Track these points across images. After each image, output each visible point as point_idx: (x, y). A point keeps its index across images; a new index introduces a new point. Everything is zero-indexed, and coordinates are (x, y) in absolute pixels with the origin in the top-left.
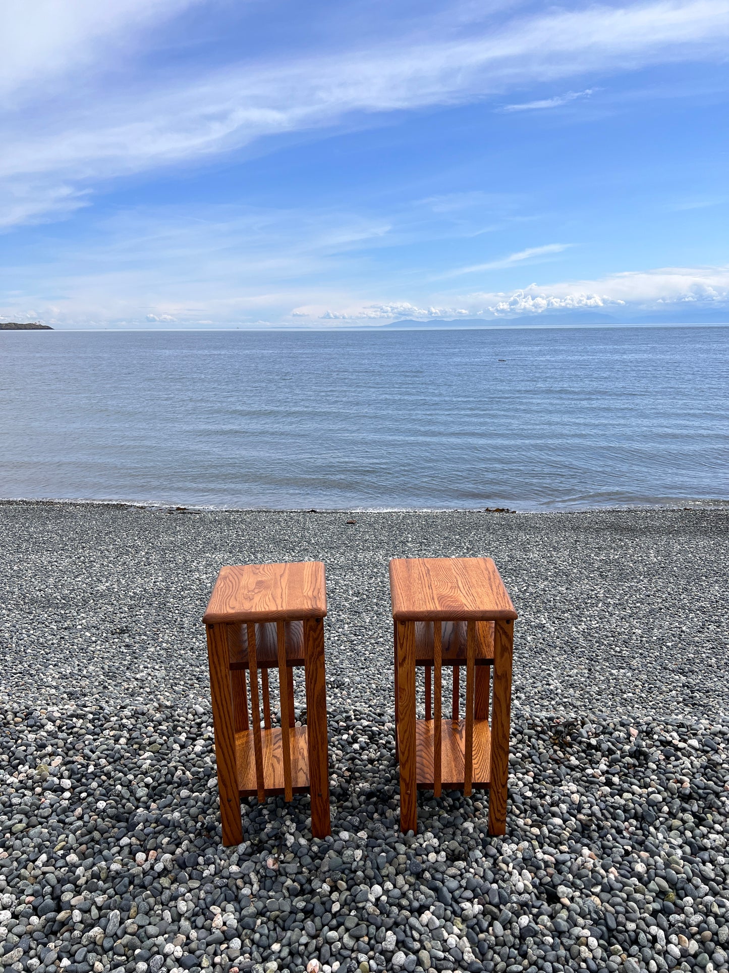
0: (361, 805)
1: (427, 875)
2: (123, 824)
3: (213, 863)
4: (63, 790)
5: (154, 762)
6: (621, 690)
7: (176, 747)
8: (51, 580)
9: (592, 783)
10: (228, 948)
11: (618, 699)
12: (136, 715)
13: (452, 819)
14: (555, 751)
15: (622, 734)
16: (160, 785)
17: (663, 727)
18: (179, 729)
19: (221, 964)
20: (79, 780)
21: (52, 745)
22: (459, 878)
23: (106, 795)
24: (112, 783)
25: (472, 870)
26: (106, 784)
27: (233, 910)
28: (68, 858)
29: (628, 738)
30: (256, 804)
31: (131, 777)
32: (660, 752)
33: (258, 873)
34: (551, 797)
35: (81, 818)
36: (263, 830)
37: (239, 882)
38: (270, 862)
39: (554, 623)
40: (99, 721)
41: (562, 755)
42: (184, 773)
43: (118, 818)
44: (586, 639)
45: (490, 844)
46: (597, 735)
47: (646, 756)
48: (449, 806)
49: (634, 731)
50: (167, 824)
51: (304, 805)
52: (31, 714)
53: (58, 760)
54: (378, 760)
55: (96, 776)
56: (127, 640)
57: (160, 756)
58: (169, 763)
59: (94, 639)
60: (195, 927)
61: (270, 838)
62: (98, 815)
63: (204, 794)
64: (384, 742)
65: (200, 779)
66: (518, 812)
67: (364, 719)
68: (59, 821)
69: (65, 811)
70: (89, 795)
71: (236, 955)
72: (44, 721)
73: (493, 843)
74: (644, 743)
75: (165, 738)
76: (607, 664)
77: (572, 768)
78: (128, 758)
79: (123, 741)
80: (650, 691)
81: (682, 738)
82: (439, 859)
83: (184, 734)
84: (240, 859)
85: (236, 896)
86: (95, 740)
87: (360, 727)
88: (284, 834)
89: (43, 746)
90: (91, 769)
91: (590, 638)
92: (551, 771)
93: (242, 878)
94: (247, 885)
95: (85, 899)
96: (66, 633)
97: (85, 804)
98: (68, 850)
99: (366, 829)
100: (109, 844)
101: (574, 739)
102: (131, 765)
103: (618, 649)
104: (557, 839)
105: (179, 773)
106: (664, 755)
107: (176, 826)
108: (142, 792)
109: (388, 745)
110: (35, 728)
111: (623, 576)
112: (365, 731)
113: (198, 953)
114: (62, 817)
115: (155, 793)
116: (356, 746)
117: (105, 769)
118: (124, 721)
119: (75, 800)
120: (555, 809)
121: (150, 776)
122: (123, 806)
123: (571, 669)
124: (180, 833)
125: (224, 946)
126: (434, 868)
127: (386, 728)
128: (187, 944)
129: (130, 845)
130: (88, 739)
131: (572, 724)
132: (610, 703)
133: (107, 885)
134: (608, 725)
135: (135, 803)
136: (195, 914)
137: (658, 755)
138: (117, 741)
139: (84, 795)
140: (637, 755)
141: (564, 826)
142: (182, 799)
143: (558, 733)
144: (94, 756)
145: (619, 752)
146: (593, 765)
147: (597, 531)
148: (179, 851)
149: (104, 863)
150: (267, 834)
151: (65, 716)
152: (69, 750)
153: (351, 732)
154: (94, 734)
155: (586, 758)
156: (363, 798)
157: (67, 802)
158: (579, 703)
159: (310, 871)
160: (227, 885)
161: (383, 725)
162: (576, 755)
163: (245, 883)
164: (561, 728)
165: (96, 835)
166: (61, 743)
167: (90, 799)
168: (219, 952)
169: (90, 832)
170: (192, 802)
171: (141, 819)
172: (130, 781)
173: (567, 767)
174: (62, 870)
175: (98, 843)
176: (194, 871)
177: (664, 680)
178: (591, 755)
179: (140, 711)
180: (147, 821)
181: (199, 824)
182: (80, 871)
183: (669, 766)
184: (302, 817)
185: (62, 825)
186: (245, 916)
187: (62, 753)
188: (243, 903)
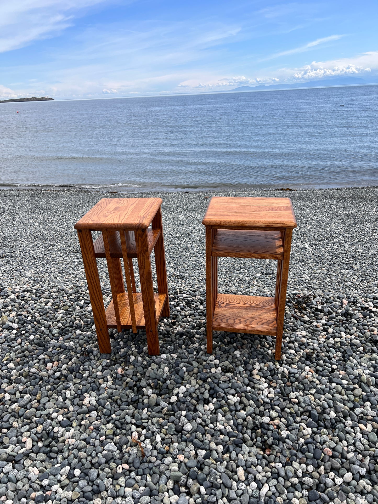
0: (176, 340)
1: (209, 380)
2: (41, 348)
3: (89, 370)
4: (13, 329)
5: (64, 315)
6: (344, 280)
7: (78, 307)
8: (47, 227)
9: (316, 331)
10: (90, 416)
11: (341, 285)
12: (59, 291)
13: (228, 349)
14: (296, 312)
15: (338, 303)
16: (66, 327)
17: (364, 299)
18: (81, 298)
19: (84, 425)
20: (22, 324)
21: (12, 306)
22: (228, 382)
23: (35, 332)
24: (40, 326)
25: (236, 378)
26: (36, 326)
27: (95, 395)
28: (8, 365)
29: (342, 306)
30: (118, 339)
31: (50, 323)
32: (360, 313)
33: (112, 376)
34: (290, 338)
35: (20, 344)
36: (118, 353)
37: (101, 381)
38: (120, 370)
39: (312, 246)
40: (39, 293)
41: (299, 314)
42: (80, 322)
43: (39, 344)
44: (329, 255)
45: (249, 363)
46: (322, 303)
47: (351, 316)
48: (228, 342)
49: (345, 302)
50: (65, 348)
51: (144, 340)
52: (3, 289)
53: (14, 313)
54: (189, 316)
55: (32, 322)
56: (78, 256)
57: (69, 312)
58: (72, 316)
59: (61, 255)
60: (73, 404)
61: (121, 358)
62: (29, 343)
63: (89, 333)
64: (194, 306)
65: (88, 325)
66: (268, 346)
67: (185, 293)
68: (8, 346)
69: (12, 340)
70: (26, 332)
71: (93, 421)
72: (9, 293)
73: (250, 363)
74: (351, 309)
75: (72, 303)
76: (340, 267)
77: (305, 322)
78: (51, 313)
79: (49, 304)
80: (362, 281)
81: (375, 306)
82: (217, 371)
83: (83, 301)
84: (103, 369)
85: (99, 388)
86: (35, 303)
87: (181, 298)
88: (130, 355)
89: (6, 306)
90: (29, 318)
91: (331, 254)
92: (292, 324)
93: (103, 378)
94: (105, 382)
95: (14, 387)
96: (49, 252)
97: (24, 337)
98: (9, 361)
99: (177, 353)
100: (33, 358)
101: (308, 306)
102: (51, 317)
103: (347, 260)
104: (290, 361)
105: (77, 321)
106: (363, 315)
107: (70, 349)
108: (55, 331)
109: (197, 308)
110: (4, 297)
111: (355, 222)
112: (184, 300)
113: (71, 419)
114: (10, 343)
115: (63, 332)
116: (178, 308)
117: (37, 319)
118: (52, 294)
119: (19, 335)
120: (291, 345)
121: (61, 323)
122: (44, 338)
123: (317, 270)
124: (72, 353)
125: (88, 415)
126: (214, 377)
127: (196, 298)
128: (67, 414)
129: (44, 359)
130: (31, 303)
131: (308, 297)
132: (336, 288)
133: (26, 380)
134: (330, 298)
135: (51, 337)
136: (75, 398)
137: (359, 315)
138: (46, 304)
139: (24, 332)
140: (346, 315)
141: (296, 354)
142: (77, 335)
143: (298, 302)
144: (32, 312)
145: (334, 313)
146: (318, 321)
147: (344, 199)
148: (70, 363)
149: (27, 368)
150: (120, 355)
151: (21, 291)
152: (20, 308)
153: (176, 300)
154: (35, 300)
155: (314, 317)
156: (178, 336)
157: (14, 335)
158: (317, 287)
159: (141, 375)
160: (94, 382)
161: (195, 297)
162: (308, 315)
163: (104, 381)
164: (300, 299)
165: (27, 353)
166: (17, 305)
167: (27, 334)
168: (85, 418)
169: (23, 352)
170: (81, 337)
171: (51, 345)
172: (50, 325)
173: (301, 321)
174: (4, 372)
175: (27, 357)
176: (78, 374)
177: (372, 276)
178: (317, 315)
179: (61, 289)
180: (55, 346)
181: (84, 348)
182: (13, 372)
183: (365, 321)
184: (141, 346)
185: (9, 347)
186: (101, 398)
187: (17, 310)
188: (101, 392)
